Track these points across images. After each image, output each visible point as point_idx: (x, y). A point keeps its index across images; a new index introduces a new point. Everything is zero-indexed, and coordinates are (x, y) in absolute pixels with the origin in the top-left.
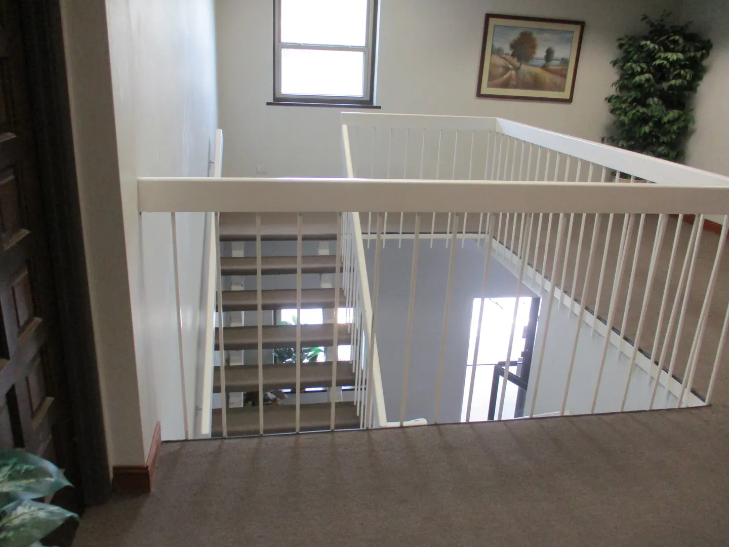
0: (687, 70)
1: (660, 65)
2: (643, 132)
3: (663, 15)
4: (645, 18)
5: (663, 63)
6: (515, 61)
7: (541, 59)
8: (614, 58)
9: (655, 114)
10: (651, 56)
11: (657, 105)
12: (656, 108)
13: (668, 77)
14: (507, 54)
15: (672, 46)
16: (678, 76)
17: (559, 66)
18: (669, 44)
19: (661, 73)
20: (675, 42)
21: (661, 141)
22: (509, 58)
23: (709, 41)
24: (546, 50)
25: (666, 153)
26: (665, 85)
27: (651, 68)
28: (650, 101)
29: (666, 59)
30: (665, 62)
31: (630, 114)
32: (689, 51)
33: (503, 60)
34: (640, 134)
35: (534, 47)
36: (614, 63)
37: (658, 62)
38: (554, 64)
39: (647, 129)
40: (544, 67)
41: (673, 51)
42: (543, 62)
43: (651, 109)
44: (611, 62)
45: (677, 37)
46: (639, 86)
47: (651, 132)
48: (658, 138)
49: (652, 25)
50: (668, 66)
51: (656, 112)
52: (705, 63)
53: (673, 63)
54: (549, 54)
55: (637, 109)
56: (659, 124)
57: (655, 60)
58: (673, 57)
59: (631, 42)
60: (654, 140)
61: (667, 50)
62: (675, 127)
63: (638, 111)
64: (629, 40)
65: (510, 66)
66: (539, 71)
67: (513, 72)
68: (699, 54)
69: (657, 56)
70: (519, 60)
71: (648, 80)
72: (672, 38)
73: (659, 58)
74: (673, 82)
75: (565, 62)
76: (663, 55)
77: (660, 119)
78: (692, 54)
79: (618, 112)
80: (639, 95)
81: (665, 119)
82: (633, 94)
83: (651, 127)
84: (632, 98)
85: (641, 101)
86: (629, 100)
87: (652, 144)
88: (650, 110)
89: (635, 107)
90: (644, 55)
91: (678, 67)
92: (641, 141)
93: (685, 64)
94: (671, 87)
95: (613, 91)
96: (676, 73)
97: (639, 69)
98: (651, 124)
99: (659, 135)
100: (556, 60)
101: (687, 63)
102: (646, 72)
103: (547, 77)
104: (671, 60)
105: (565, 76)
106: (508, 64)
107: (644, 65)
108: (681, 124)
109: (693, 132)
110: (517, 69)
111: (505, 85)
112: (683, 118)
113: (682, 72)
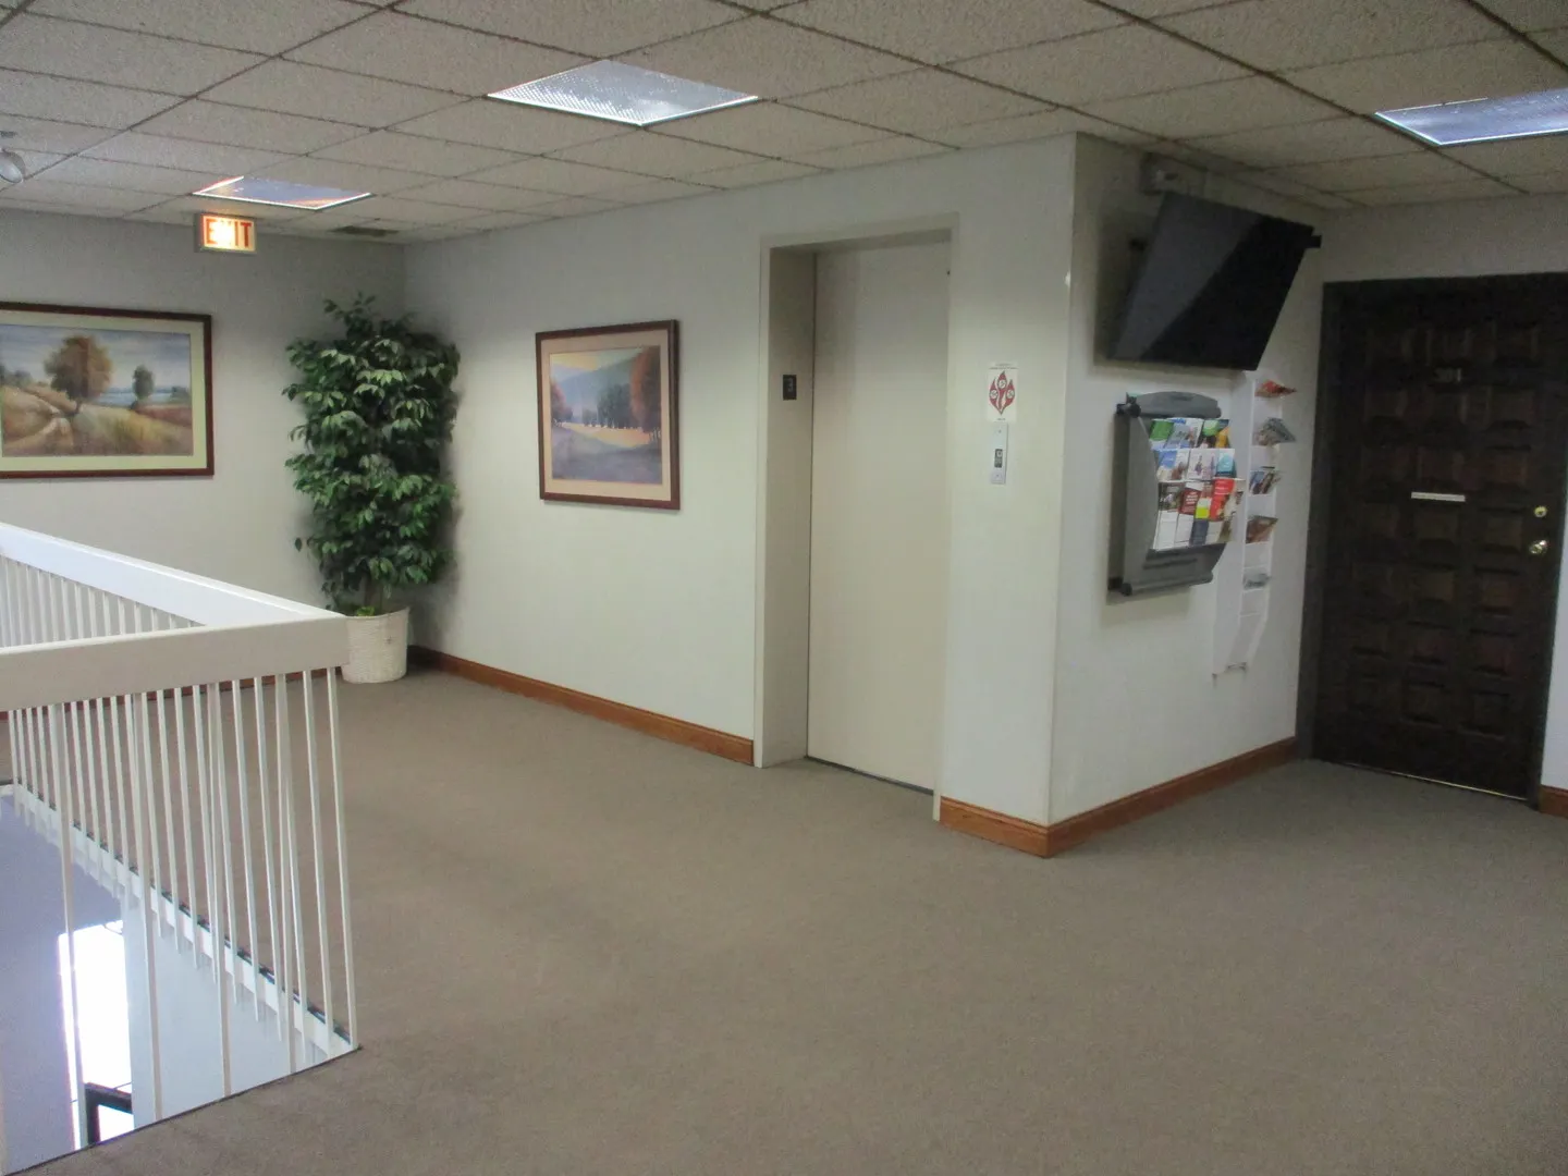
0: (418, 401)
1: (367, 393)
2: (361, 521)
3: (357, 303)
4: (331, 307)
5: (371, 390)
6: (62, 396)
7: (125, 392)
8: (287, 384)
9: (377, 486)
10: (348, 379)
11: (380, 467)
12: (377, 474)
13: (389, 415)
14: (41, 384)
15: (383, 359)
16: (402, 413)
17: (170, 403)
18: (377, 354)
19: (374, 408)
20: (387, 350)
21: (402, 535)
22: (47, 391)
23: (453, 348)
24: (132, 373)
25: (416, 558)
26: (386, 430)
27: (355, 400)
28: (365, 461)
29: (374, 381)
30: (375, 388)
31: (330, 488)
32: (419, 366)
33: (33, 397)
34: (357, 525)
35: (104, 367)
36: (292, 393)
37: (362, 389)
38: (157, 400)
39: (367, 516)
40: (134, 407)
41: (386, 366)
42: (133, 397)
43: (369, 476)
44: (284, 393)
45: (386, 342)
46: (339, 436)
47: (377, 520)
48: (394, 530)
49: (348, 320)
50: (382, 394)
51: (378, 481)
52: (455, 386)
53: (391, 389)
54: (142, 382)
55: (341, 479)
56: (387, 503)
57: (358, 384)
58: (386, 377)
59: (309, 353)
60: (388, 535)
61: (377, 365)
62: (419, 508)
63: (343, 483)
64: (305, 348)
65: (54, 410)
66: (125, 415)
67: (63, 422)
68: (434, 371)
69: (359, 377)
70: (72, 396)
71: (351, 423)
72: (378, 344)
73: (364, 380)
74: (396, 424)
75: (181, 394)
76: (368, 375)
77: (389, 494)
78: (423, 372)
79: (307, 487)
80: (344, 451)
81: (397, 495)
82: (332, 450)
83: (373, 511)
84: (332, 458)
85: (349, 463)
86: (328, 463)
87: (385, 542)
88: (366, 479)
89: (339, 474)
90: (336, 375)
91: (402, 396)
92: (363, 540)
93: (414, 389)
94: (396, 433)
95: (300, 446)
96: (398, 407)
97: (330, 403)
98: (373, 505)
99: (397, 524)
100: (159, 391)
101: (417, 387)
102: (346, 408)
103: (148, 427)
104: (382, 383)
105: (188, 424)
106: (46, 404)
107: (339, 395)
108: (431, 500)
109: (459, 513)
110: (70, 414)
111: (49, 449)
112: (433, 490)
113: (410, 405)
